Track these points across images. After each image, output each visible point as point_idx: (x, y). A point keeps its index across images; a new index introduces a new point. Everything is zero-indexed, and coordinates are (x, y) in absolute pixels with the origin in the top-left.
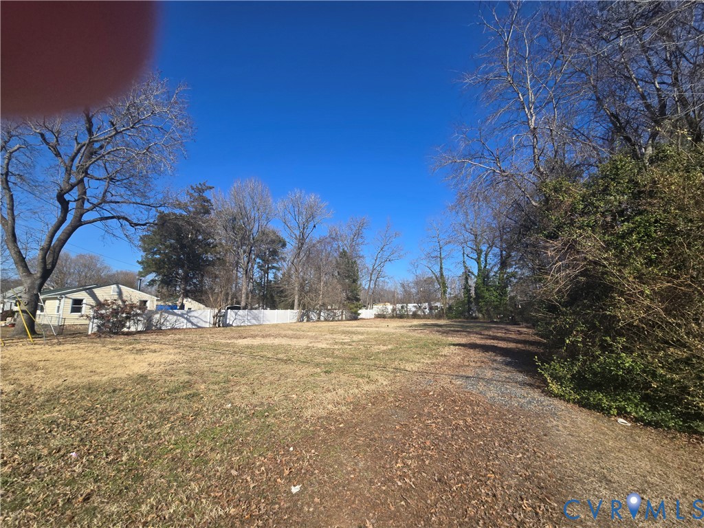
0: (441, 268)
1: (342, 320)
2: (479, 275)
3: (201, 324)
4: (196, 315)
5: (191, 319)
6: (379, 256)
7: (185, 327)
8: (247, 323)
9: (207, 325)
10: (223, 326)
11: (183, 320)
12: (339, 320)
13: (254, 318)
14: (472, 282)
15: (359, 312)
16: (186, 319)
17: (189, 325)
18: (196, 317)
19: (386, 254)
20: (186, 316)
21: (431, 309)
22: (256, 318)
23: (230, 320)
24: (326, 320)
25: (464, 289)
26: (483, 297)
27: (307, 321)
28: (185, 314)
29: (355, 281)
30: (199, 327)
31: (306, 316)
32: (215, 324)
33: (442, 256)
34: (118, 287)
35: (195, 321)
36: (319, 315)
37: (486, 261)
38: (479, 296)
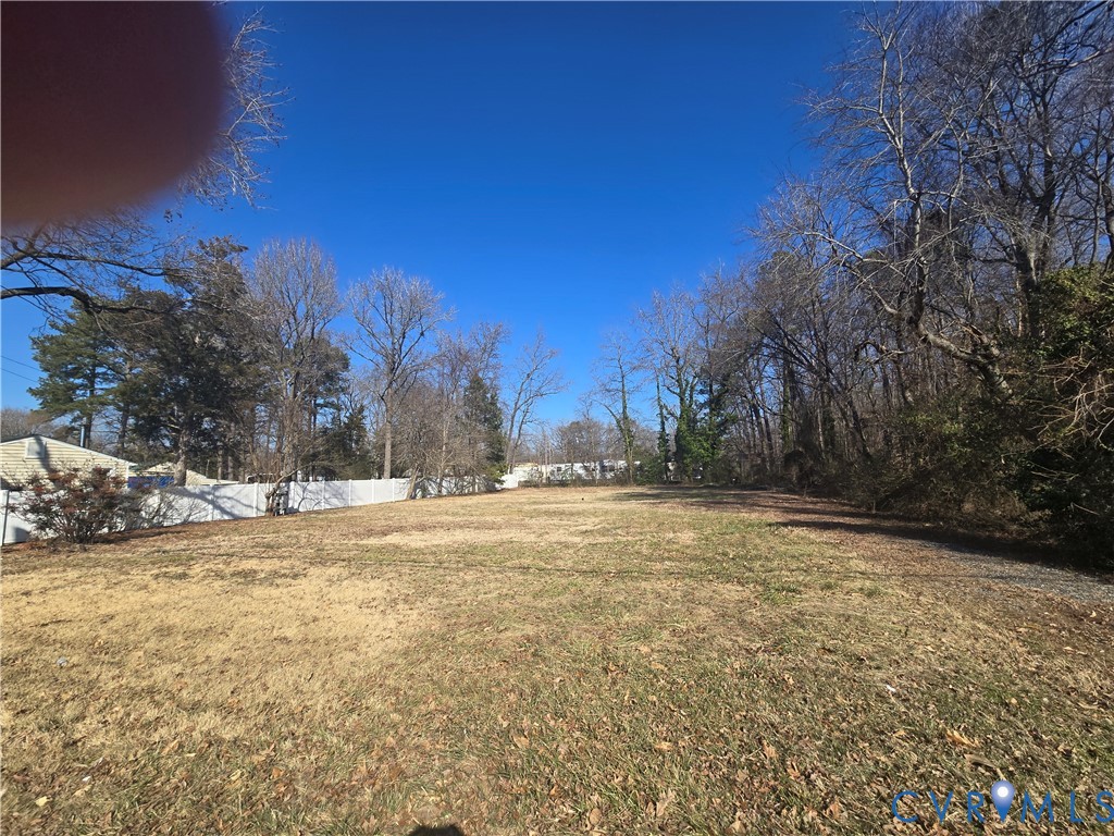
0: (625, 407)
1: (472, 494)
2: (681, 415)
3: (239, 511)
4: (230, 494)
5: (220, 501)
6: (524, 387)
7: (209, 518)
8: (324, 506)
9: (252, 513)
10: (286, 514)
11: (204, 505)
12: (470, 494)
13: (335, 496)
14: (671, 428)
15: (503, 478)
16: (212, 502)
17: (218, 515)
18: (229, 498)
19: (535, 385)
20: (210, 497)
21: (603, 468)
22: (338, 494)
23: (294, 501)
24: (450, 494)
25: (660, 438)
26: (689, 451)
27: (423, 497)
28: (209, 493)
29: (497, 427)
30: (236, 518)
31: (418, 491)
32: (270, 510)
33: (626, 389)
34: (39, 442)
35: (227, 505)
36: (440, 485)
37: (691, 397)
38: (682, 451)
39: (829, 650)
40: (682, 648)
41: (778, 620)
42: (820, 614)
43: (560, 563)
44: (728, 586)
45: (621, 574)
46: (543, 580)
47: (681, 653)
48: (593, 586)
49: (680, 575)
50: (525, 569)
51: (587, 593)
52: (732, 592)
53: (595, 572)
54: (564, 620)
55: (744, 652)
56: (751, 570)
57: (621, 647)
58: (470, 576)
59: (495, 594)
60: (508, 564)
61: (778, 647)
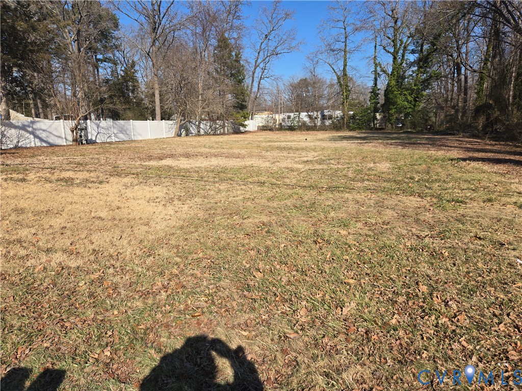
0: (345, 65)
1: (224, 134)
2: (392, 72)
3: (52, 140)
4: (44, 127)
5: (38, 133)
6: (263, 47)
7: (33, 145)
8: (114, 139)
9: (63, 142)
10: (87, 143)
11: (28, 135)
12: (221, 134)
13: (121, 132)
14: (382, 84)
15: (246, 123)
16: (32, 133)
17: (38, 144)
18: (44, 130)
19: (272, 44)
20: (30, 129)
21: (324, 117)
22: (123, 131)
23: (92, 135)
24: (207, 134)
25: (371, 92)
26: (394, 103)
27: (187, 135)
28: (29, 126)
29: (240, 82)
30: (52, 145)
31: (184, 130)
32: (75, 140)
33: (348, 49)
35: (43, 135)
36: (199, 127)
37: (403, 56)
38: (389, 102)
39: (480, 238)
40: (370, 233)
41: (445, 220)
42: (478, 217)
43: (287, 181)
44: (412, 198)
45: (330, 189)
46: (274, 191)
47: (370, 236)
48: (309, 195)
49: (374, 191)
50: (262, 184)
51: (306, 199)
52: (413, 202)
53: (312, 187)
54: (288, 214)
55: (415, 237)
56: (430, 188)
57: (327, 231)
58: (223, 187)
59: (241, 197)
60: (250, 180)
61: (442, 235)
